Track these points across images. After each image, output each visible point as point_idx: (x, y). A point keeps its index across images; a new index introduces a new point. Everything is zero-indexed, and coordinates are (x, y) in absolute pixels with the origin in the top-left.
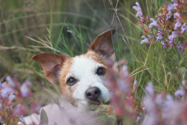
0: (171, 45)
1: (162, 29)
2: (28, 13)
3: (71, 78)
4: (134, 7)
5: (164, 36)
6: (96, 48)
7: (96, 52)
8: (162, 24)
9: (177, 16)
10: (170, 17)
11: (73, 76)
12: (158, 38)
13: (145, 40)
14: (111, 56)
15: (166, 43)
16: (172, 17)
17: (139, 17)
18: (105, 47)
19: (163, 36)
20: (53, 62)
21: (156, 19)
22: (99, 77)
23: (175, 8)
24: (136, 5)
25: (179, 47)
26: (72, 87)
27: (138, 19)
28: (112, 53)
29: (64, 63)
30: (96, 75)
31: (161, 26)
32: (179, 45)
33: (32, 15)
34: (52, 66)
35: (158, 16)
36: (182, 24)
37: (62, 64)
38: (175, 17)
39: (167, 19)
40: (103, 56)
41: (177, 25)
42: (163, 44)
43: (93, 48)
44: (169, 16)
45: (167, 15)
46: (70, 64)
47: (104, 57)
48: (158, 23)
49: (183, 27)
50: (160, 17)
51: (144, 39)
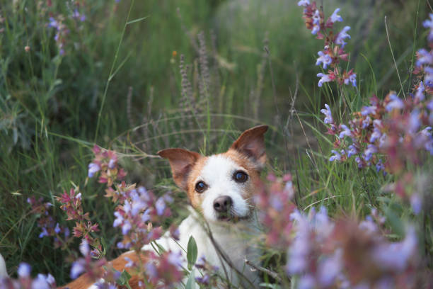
0: (368, 164)
1: (357, 140)
2: (186, 114)
3: (201, 182)
4: (323, 111)
5: (359, 151)
6: (241, 148)
7: (240, 151)
8: (356, 134)
9: (376, 124)
10: (368, 124)
11: (203, 180)
12: (350, 152)
13: (336, 156)
14: (259, 158)
15: (362, 160)
16: (371, 124)
17: (328, 124)
18: (254, 146)
19: (357, 149)
20: (185, 160)
21: (349, 127)
22: (236, 184)
23: (374, 113)
24: (326, 109)
25: (379, 167)
26: (202, 194)
27: (328, 127)
28: (262, 155)
29: (197, 163)
30: (233, 182)
31: (355, 136)
32: (379, 165)
33: (190, 116)
34: (184, 165)
35: (352, 122)
36: (382, 134)
37: (194, 164)
38: (374, 125)
39: (364, 127)
40: (248, 158)
41: (374, 136)
42: (359, 161)
43: (236, 147)
44: (366, 123)
45: (364, 122)
46: (204, 164)
47: (249, 160)
48: (352, 132)
49: (383, 139)
50: (354, 124)
51: (333, 154)
